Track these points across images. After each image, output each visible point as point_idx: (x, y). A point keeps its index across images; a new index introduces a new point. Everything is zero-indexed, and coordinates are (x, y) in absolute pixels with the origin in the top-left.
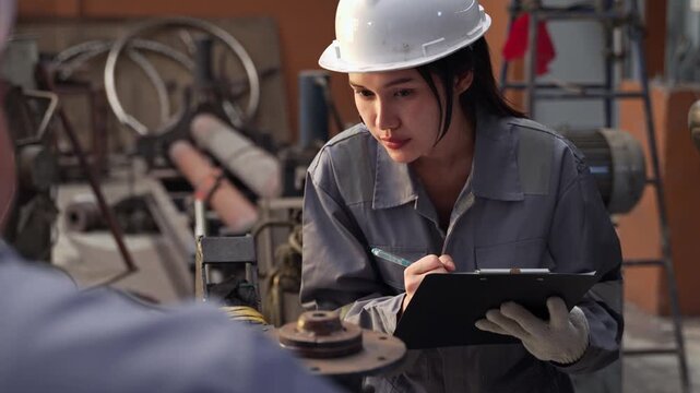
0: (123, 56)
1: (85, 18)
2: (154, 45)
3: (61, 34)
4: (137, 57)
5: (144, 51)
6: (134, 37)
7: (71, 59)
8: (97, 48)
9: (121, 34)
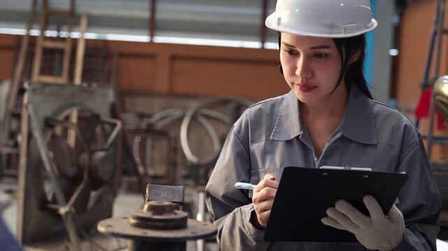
0: (194, 118)
1: (172, 94)
2: (213, 113)
3: (157, 103)
4: (203, 120)
5: (207, 117)
6: (201, 107)
7: (163, 118)
8: (178, 113)
9: (194, 105)
